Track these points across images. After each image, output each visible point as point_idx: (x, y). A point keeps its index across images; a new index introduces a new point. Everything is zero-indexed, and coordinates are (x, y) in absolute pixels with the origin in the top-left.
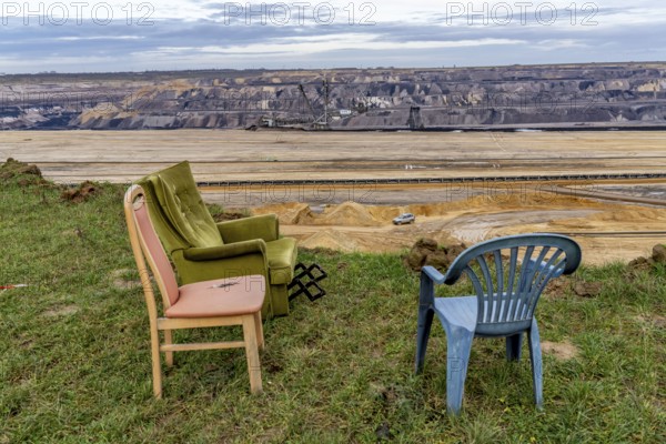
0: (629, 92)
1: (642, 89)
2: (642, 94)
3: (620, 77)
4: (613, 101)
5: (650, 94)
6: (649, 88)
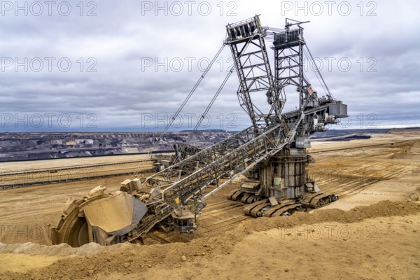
0: (62, 145)
1: (68, 144)
2: (68, 146)
3: (59, 139)
4: (53, 149)
5: (72, 146)
6: (72, 143)
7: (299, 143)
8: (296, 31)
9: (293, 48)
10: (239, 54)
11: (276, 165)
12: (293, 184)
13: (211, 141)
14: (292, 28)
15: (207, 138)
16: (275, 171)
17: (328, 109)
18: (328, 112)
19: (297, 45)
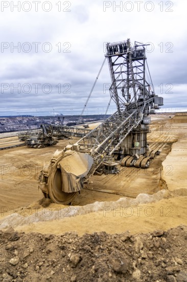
7: (145, 121)
8: (142, 50)
9: (139, 61)
10: (113, 64)
11: (134, 134)
12: (143, 146)
13: (25, 124)
14: (138, 48)
15: (20, 122)
16: (133, 138)
17: (154, 100)
18: (154, 102)
19: (142, 59)
